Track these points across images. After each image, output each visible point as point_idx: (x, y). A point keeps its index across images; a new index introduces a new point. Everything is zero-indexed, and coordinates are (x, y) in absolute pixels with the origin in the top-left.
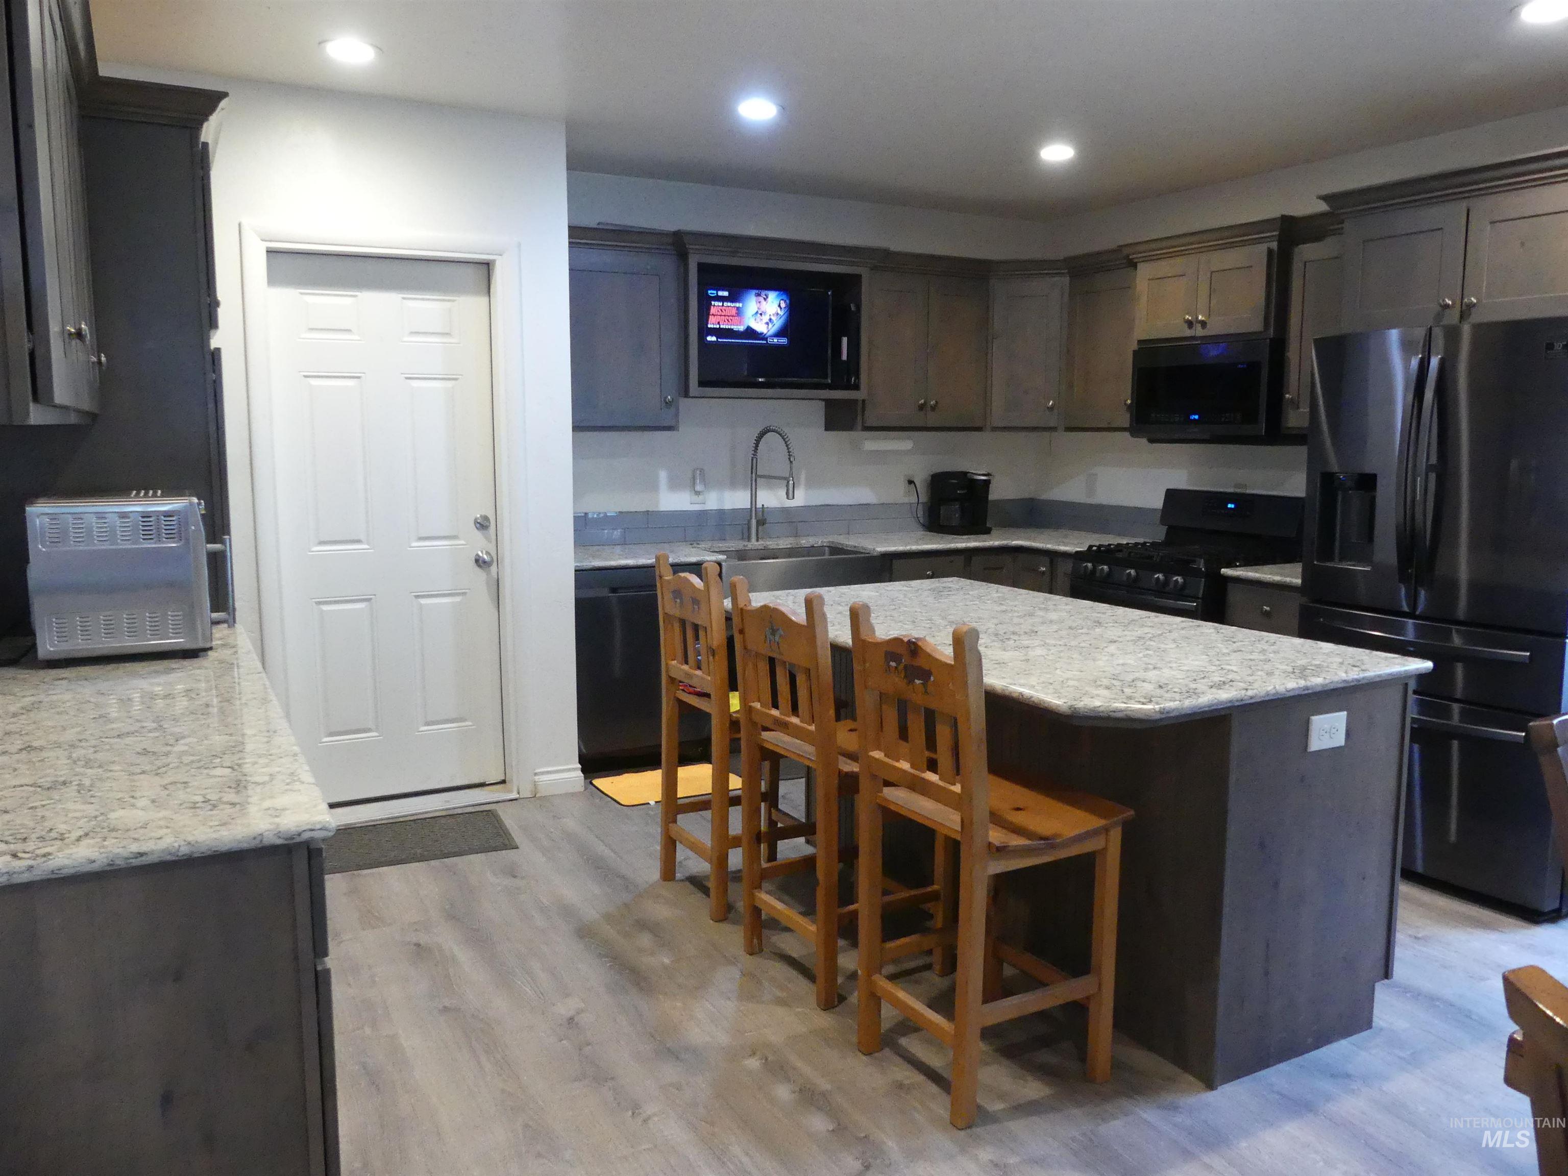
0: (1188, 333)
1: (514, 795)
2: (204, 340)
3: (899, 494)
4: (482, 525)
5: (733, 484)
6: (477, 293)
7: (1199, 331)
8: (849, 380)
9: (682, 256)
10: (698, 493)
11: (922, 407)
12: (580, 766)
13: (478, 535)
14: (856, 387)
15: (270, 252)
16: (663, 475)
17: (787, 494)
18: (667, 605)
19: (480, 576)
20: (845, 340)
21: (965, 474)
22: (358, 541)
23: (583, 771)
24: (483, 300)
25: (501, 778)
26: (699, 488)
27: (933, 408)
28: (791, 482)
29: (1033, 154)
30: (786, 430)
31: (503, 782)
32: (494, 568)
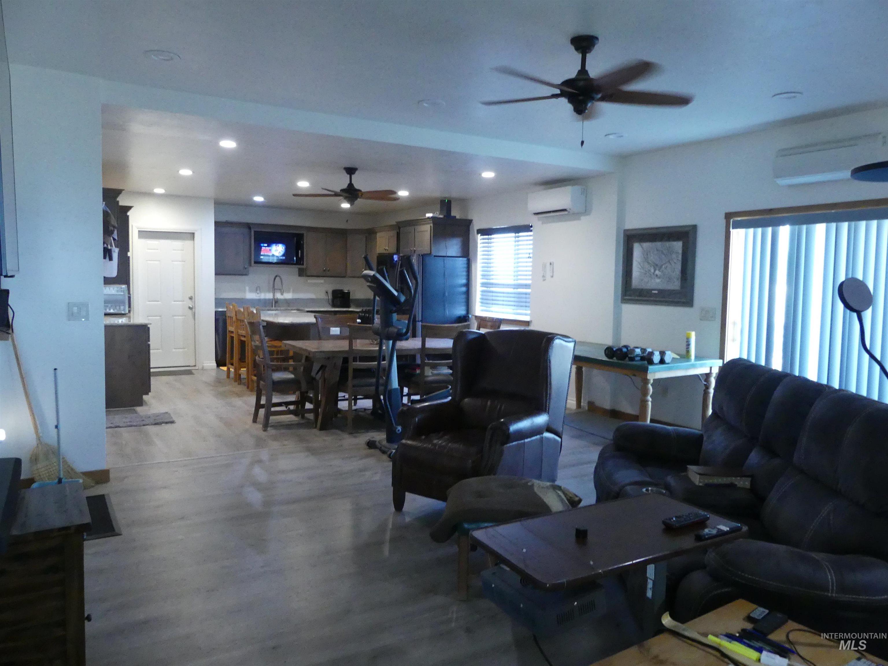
0: (385, 252)
1: (197, 368)
2: (127, 254)
3: (323, 296)
4: (191, 298)
5: (269, 291)
6: (191, 240)
7: (387, 252)
8: (301, 262)
9: (250, 228)
10: (258, 294)
11: (324, 271)
12: (215, 362)
13: (189, 301)
14: (303, 264)
15: (139, 231)
16: (247, 288)
17: (281, 294)
18: (228, 314)
19: (190, 311)
20: (300, 251)
21: (342, 290)
22: (158, 301)
23: (216, 363)
24: (192, 242)
25: (194, 365)
26: (258, 292)
27: (329, 270)
28: (282, 291)
29: (340, 206)
30: (282, 277)
31: (195, 366)
32: (194, 310)
